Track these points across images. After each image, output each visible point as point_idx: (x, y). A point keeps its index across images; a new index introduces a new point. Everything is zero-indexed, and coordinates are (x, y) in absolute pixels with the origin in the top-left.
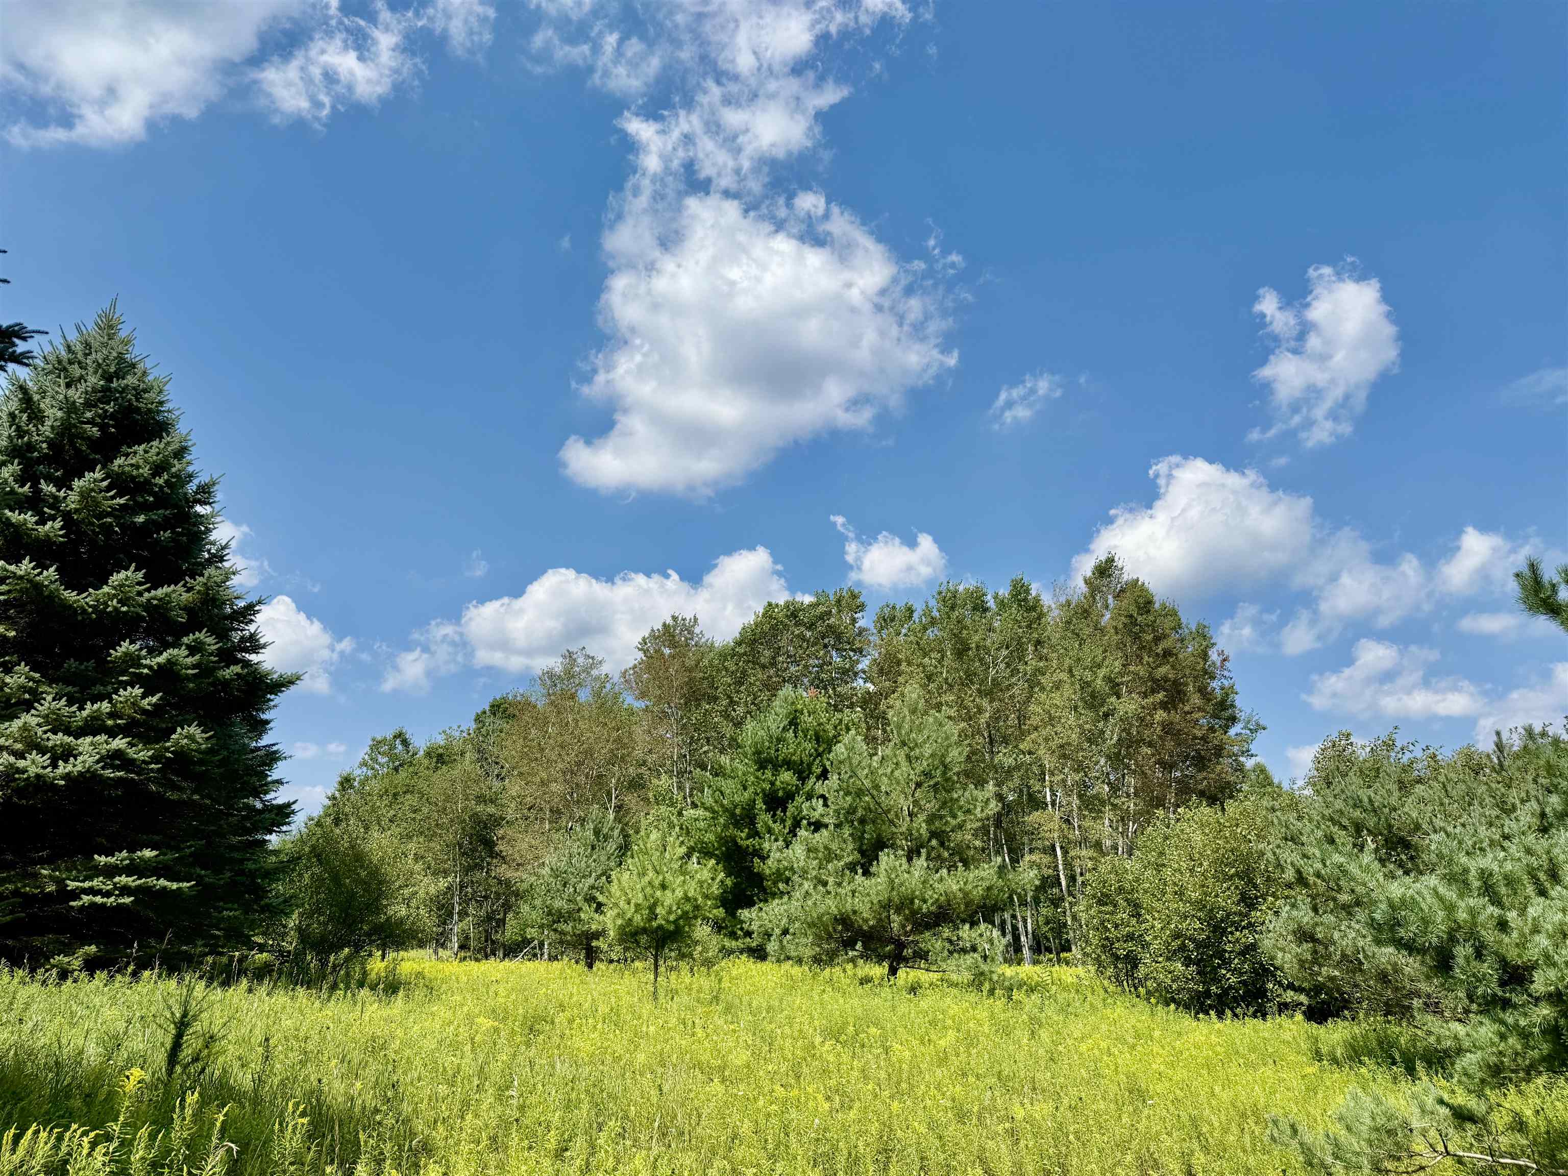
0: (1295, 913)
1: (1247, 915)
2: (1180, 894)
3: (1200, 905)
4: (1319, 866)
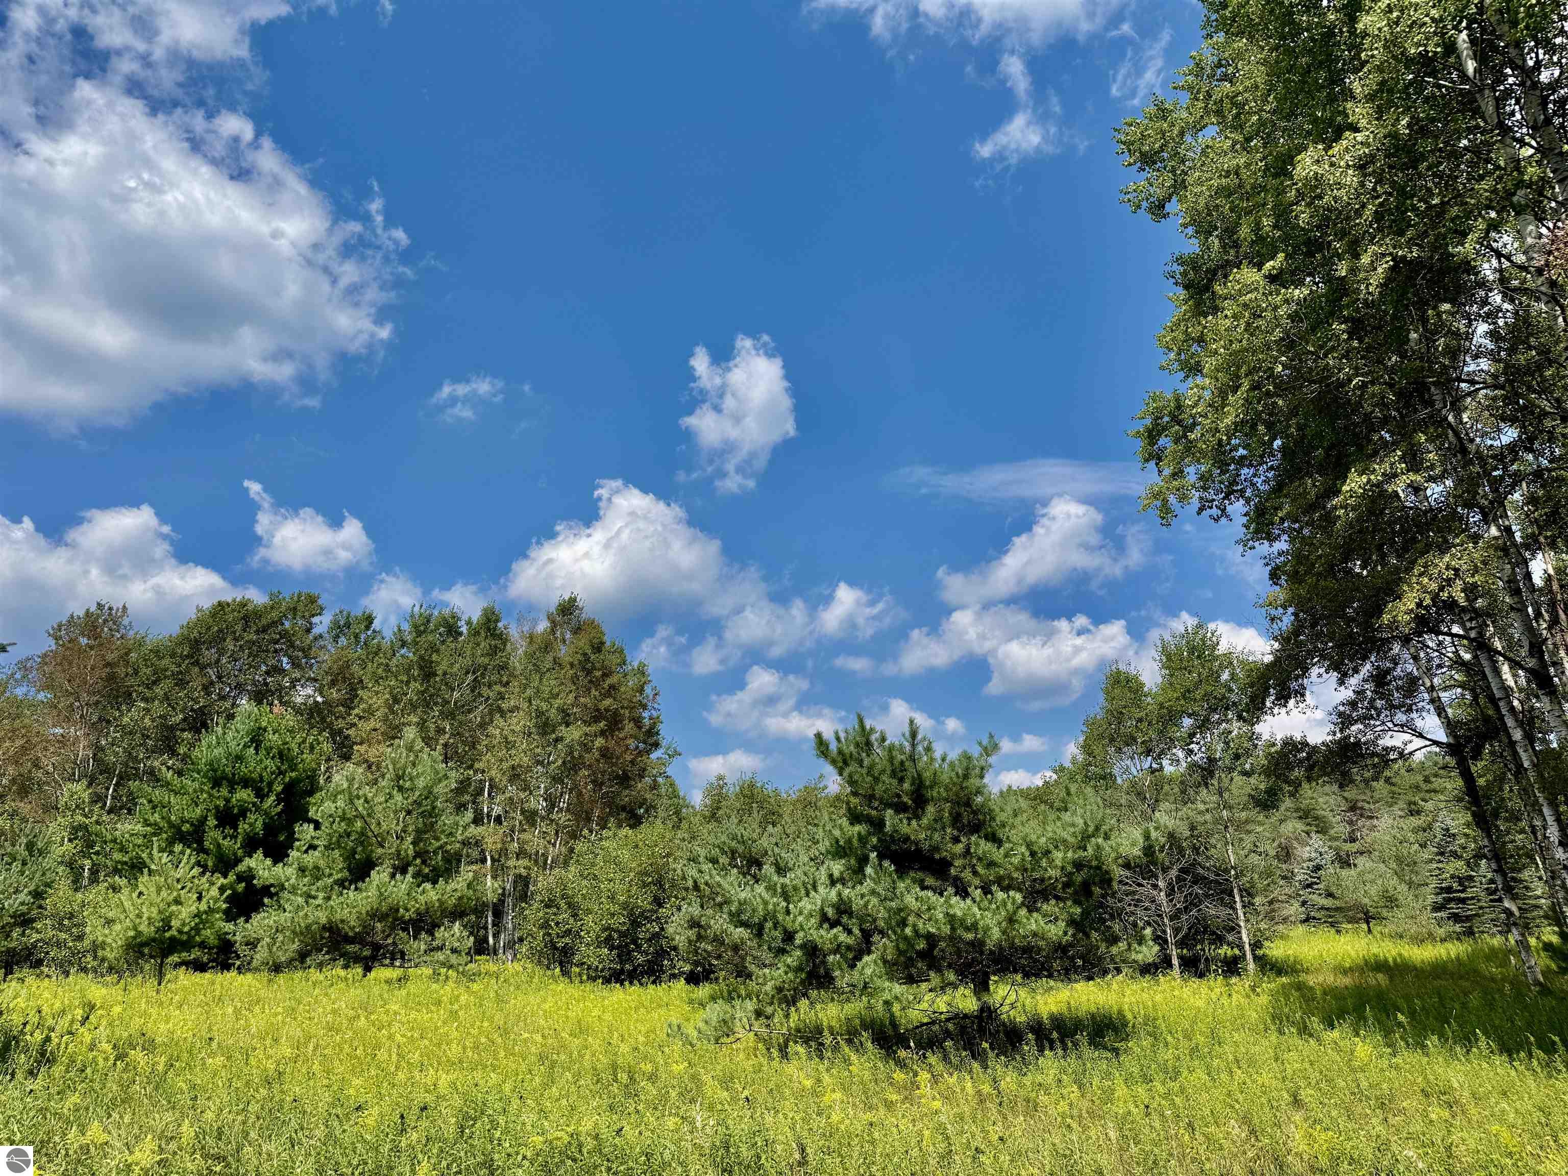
0: (690, 909)
1: (656, 912)
2: (612, 898)
3: (625, 906)
4: (707, 878)
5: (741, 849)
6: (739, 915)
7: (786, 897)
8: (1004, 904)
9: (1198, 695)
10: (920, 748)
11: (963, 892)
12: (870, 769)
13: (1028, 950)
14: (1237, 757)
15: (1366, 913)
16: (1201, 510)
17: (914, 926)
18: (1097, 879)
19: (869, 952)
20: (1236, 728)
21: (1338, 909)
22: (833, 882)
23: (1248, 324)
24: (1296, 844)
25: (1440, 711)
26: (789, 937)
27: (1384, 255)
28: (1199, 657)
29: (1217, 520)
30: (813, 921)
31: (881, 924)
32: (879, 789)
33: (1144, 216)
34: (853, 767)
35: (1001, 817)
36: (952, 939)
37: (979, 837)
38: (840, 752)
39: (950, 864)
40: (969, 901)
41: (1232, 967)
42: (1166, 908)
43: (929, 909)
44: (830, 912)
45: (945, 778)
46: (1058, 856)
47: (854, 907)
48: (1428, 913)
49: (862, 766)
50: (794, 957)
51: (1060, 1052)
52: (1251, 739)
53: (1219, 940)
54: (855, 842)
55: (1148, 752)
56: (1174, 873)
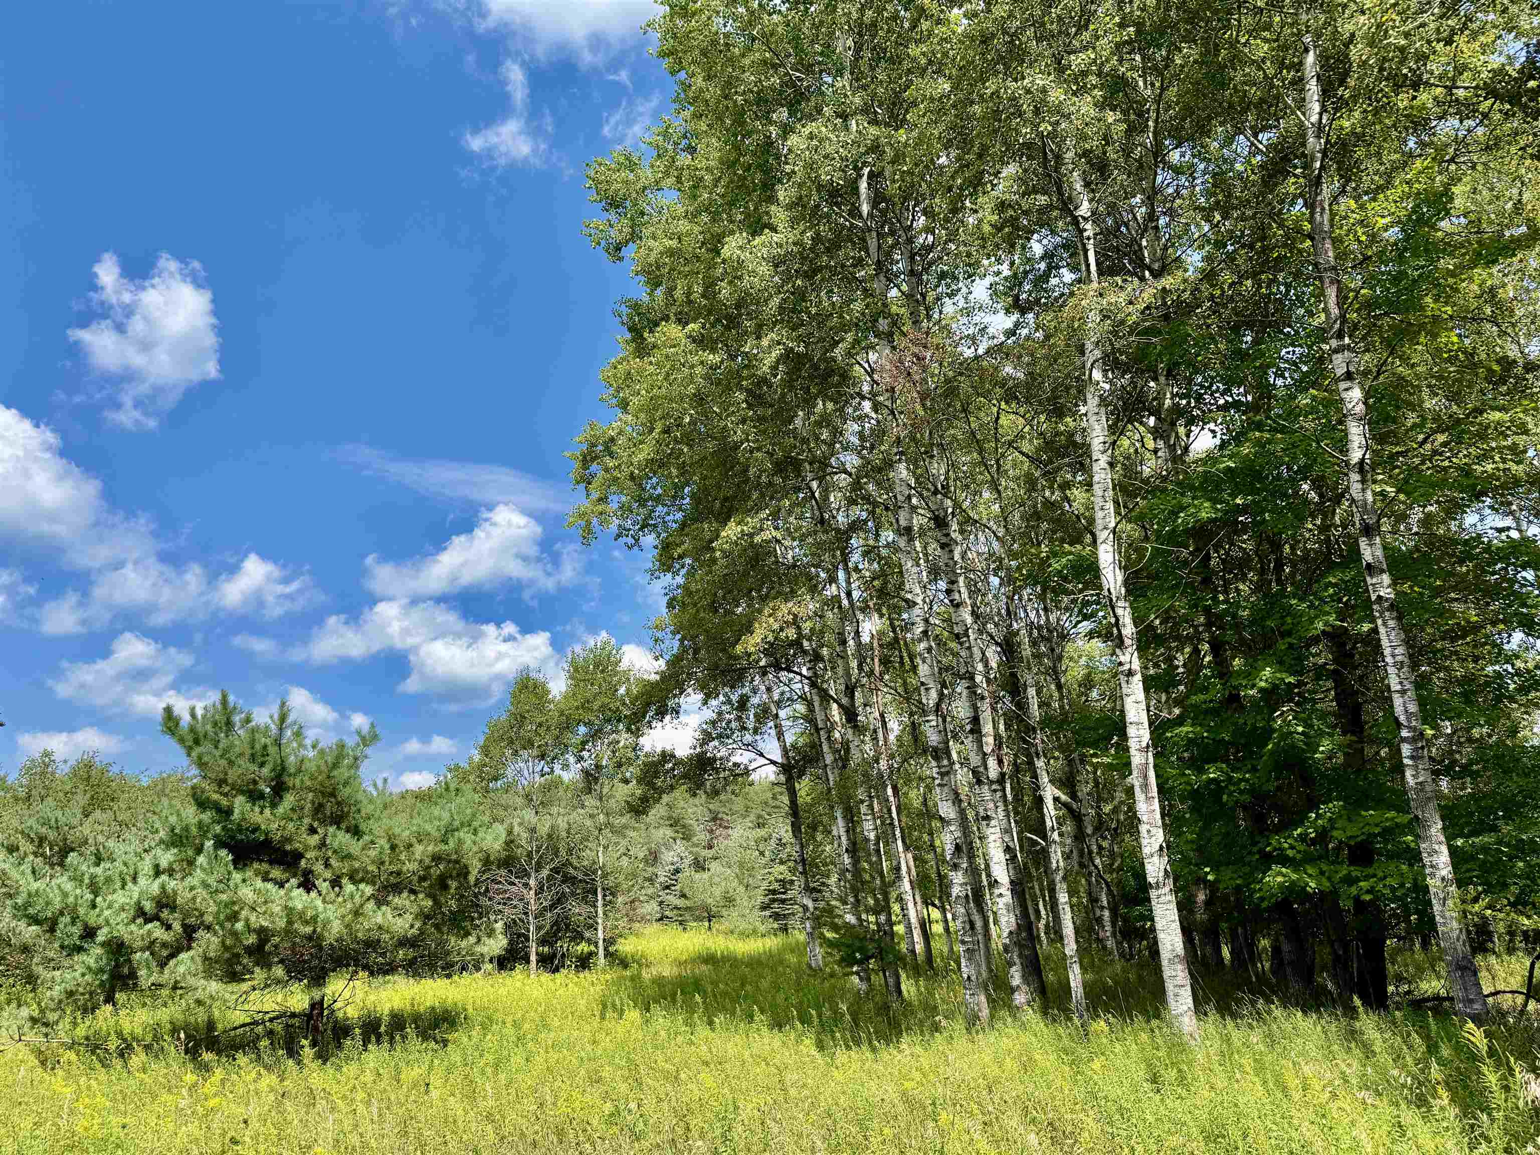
5: (52, 835)
6: (26, 909)
7: (95, 890)
8: (352, 896)
9: (596, 705)
10: (289, 733)
11: (307, 885)
12: (226, 751)
13: (371, 944)
14: (619, 765)
15: (708, 911)
16: (619, 536)
17: (247, 920)
18: (454, 873)
19: (189, 948)
20: (624, 739)
21: (687, 909)
22: (158, 872)
23: (668, 375)
24: (663, 849)
25: (780, 735)
26: (89, 933)
27: (779, 343)
28: (602, 671)
29: (630, 548)
30: (123, 915)
31: (208, 919)
32: (233, 775)
33: (601, 252)
34: (205, 748)
35: (368, 808)
36: (288, 932)
37: (339, 828)
38: (192, 730)
39: (301, 856)
40: (313, 894)
41: (584, 963)
42: (533, 907)
43: (266, 902)
44: (148, 906)
45: (311, 766)
46: (419, 849)
47: (179, 901)
48: (757, 913)
49: (216, 747)
50: (94, 956)
51: (386, 1045)
52: (634, 749)
53: (578, 937)
54: (194, 830)
55: (542, 757)
56: (545, 873)
